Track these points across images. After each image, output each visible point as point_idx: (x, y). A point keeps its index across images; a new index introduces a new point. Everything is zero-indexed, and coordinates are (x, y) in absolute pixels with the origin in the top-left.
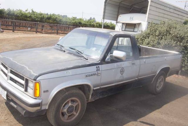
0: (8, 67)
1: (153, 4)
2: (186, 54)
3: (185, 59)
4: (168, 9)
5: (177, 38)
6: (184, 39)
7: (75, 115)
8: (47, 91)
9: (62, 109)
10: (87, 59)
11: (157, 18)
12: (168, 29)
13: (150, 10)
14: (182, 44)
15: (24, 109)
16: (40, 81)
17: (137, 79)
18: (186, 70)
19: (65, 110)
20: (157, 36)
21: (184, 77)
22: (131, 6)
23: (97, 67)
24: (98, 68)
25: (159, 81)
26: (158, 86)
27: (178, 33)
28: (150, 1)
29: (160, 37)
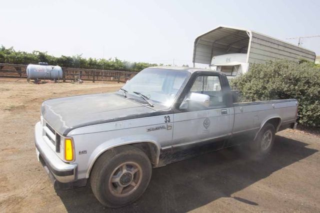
1: (256, 40)
2: (304, 101)
3: (302, 108)
4: (276, 46)
5: (290, 80)
6: (300, 81)
7: (134, 187)
8: (84, 152)
10: (152, 106)
11: (261, 57)
12: (277, 69)
13: (251, 47)
14: (296, 87)
16: (73, 137)
17: (230, 134)
18: (304, 122)
20: (261, 79)
21: (302, 132)
22: (227, 46)
23: (165, 117)
24: (168, 119)
25: (265, 137)
26: (263, 144)
27: (291, 74)
28: (250, 36)
29: (266, 79)
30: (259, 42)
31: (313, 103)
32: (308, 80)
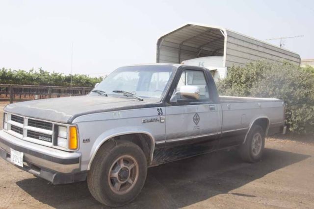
0: (24, 117)
1: (232, 40)
2: (291, 106)
3: (290, 113)
4: (255, 47)
5: (274, 82)
6: (284, 83)
7: (130, 184)
8: (88, 140)
9: (111, 172)
10: (142, 100)
11: (240, 61)
12: (259, 71)
13: (227, 48)
14: (282, 90)
16: (78, 124)
17: (220, 133)
18: (295, 130)
19: (116, 175)
20: (243, 83)
21: (294, 141)
22: (198, 48)
23: (158, 109)
24: (160, 112)
25: (255, 141)
26: (254, 149)
27: (274, 76)
28: (225, 35)
29: (248, 83)
30: (236, 41)
31: (301, 107)
32: (293, 82)
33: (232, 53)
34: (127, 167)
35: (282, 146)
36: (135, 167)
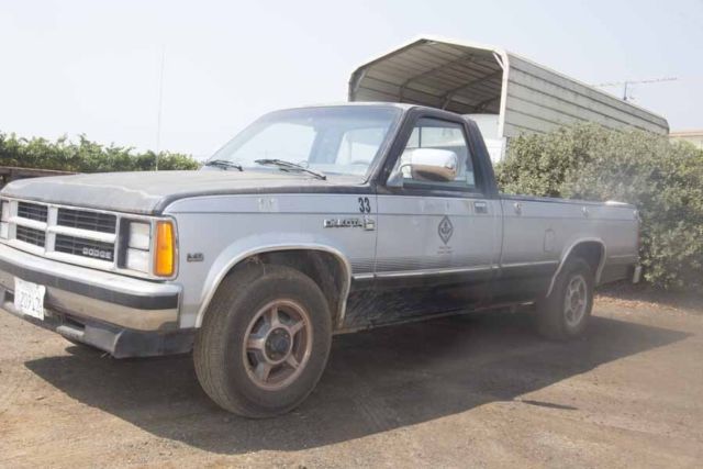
0: (49, 205)
1: (519, 77)
2: (651, 224)
3: (648, 241)
4: (570, 97)
5: (615, 171)
6: (637, 173)
7: (294, 369)
8: (198, 257)
9: (250, 337)
10: (324, 178)
11: (539, 125)
12: (580, 146)
13: (508, 95)
14: (631, 189)
15: (114, 328)
16: (176, 216)
17: (496, 267)
18: (657, 279)
19: (260, 343)
20: (543, 171)
21: (654, 305)
23: (360, 199)
24: (365, 205)
25: (572, 292)
26: (570, 312)
27: (614, 156)
28: (505, 66)
29: (556, 171)
30: (528, 81)
31: (673, 226)
32: (657, 170)
33: (519, 106)
34: (287, 328)
35: (628, 313)
36: (304, 329)
